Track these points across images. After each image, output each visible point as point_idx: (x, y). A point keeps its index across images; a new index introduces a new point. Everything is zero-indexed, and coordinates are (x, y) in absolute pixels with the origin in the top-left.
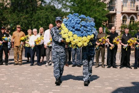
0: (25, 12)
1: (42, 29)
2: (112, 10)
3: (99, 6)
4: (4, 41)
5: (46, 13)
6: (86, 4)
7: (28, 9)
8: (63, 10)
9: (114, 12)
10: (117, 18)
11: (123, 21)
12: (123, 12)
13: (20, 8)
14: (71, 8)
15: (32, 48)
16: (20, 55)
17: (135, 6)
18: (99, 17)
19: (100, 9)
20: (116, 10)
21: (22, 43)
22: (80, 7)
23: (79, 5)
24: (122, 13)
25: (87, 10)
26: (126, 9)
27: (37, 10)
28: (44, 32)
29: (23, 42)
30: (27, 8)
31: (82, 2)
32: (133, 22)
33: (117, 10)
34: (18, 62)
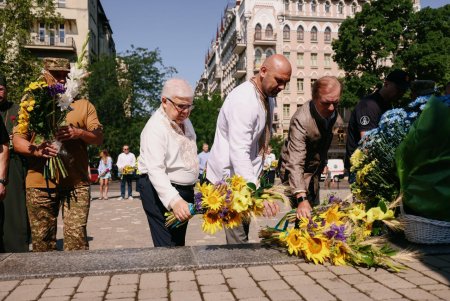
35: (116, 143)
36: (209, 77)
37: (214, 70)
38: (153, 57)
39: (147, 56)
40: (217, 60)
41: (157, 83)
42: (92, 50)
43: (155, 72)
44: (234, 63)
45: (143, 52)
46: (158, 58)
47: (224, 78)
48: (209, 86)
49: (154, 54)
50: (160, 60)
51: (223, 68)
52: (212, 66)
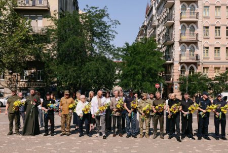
0: (73, 64)
1: (92, 93)
2: (169, 59)
3: (154, 56)
4: (49, 109)
5: (96, 64)
6: (140, 53)
7: (77, 61)
8: (115, 60)
9: (171, 62)
10: (175, 68)
11: (182, 71)
12: (182, 61)
13: (68, 59)
14: (123, 58)
17: (195, 55)
18: (154, 68)
19: (156, 58)
20: (173, 60)
21: (70, 111)
22: (134, 57)
23: (133, 54)
24: (181, 63)
25: (141, 60)
26: (185, 59)
27: (86, 61)
30: (76, 59)
31: (135, 52)
32: (193, 72)
33: (175, 59)
35: (74, 77)
36: (148, 24)
37: (152, 19)
38: (102, 14)
39: (98, 12)
40: (154, 12)
41: (105, 32)
42: (61, 8)
43: (104, 24)
44: (166, 14)
45: (95, 10)
46: (106, 14)
47: (158, 26)
48: (148, 31)
49: (103, 11)
50: (108, 15)
51: (158, 18)
52: (150, 16)
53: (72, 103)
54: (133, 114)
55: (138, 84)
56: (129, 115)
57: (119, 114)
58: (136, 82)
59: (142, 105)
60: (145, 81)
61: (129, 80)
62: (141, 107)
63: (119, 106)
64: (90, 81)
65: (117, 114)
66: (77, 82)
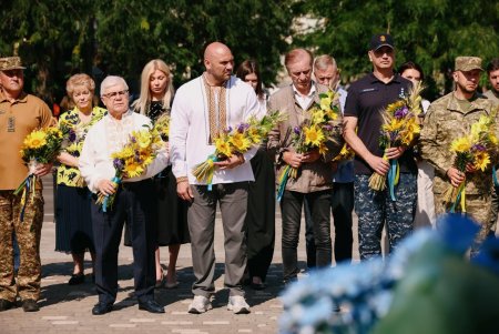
1: (158, 73)
15: (102, 201)
16: (29, 246)
21: (34, 168)
28: (171, 87)
29: (39, 161)
34: (14, 288)
53: (40, 122)
54: (395, 180)
55: (424, 40)
56: (375, 182)
57: (316, 179)
58: (413, 26)
59: (449, 125)
60: (465, 22)
61: (374, 20)
62: (442, 137)
63: (316, 138)
64: (145, 25)
65: (307, 182)
66: (74, 36)
